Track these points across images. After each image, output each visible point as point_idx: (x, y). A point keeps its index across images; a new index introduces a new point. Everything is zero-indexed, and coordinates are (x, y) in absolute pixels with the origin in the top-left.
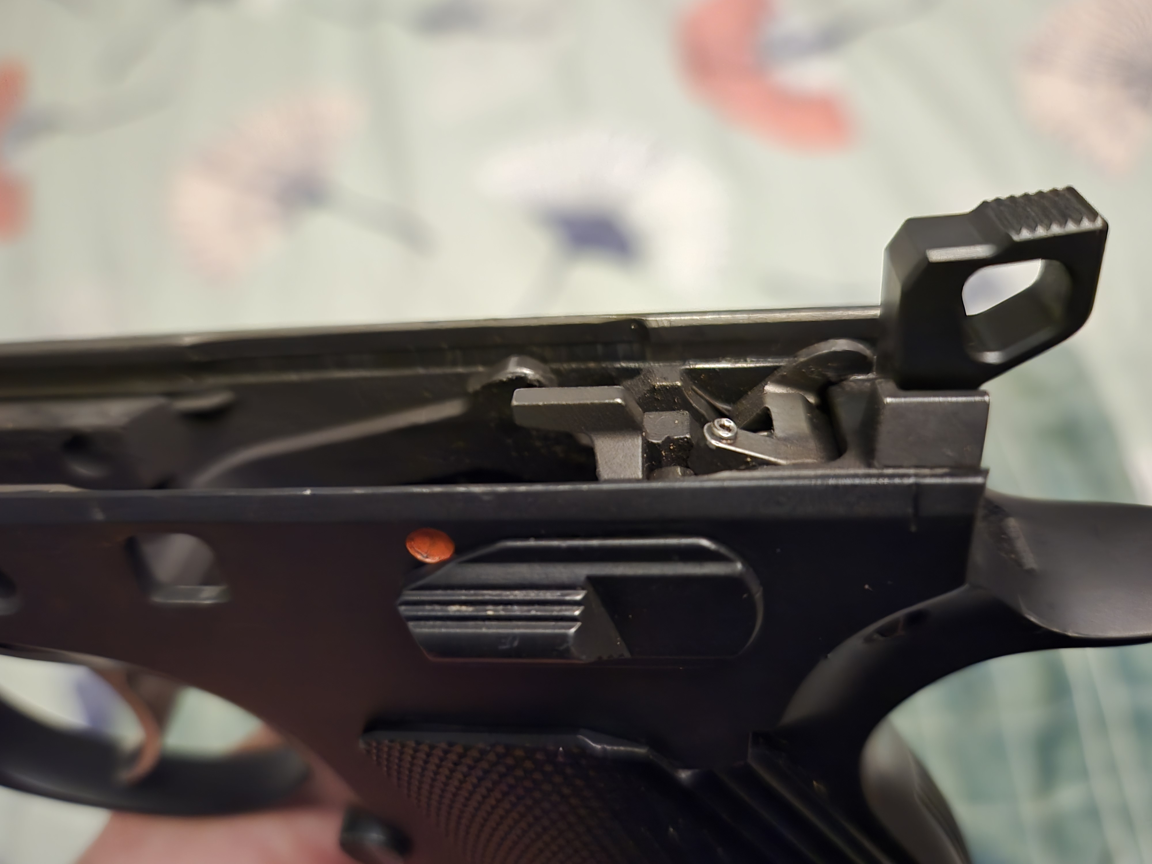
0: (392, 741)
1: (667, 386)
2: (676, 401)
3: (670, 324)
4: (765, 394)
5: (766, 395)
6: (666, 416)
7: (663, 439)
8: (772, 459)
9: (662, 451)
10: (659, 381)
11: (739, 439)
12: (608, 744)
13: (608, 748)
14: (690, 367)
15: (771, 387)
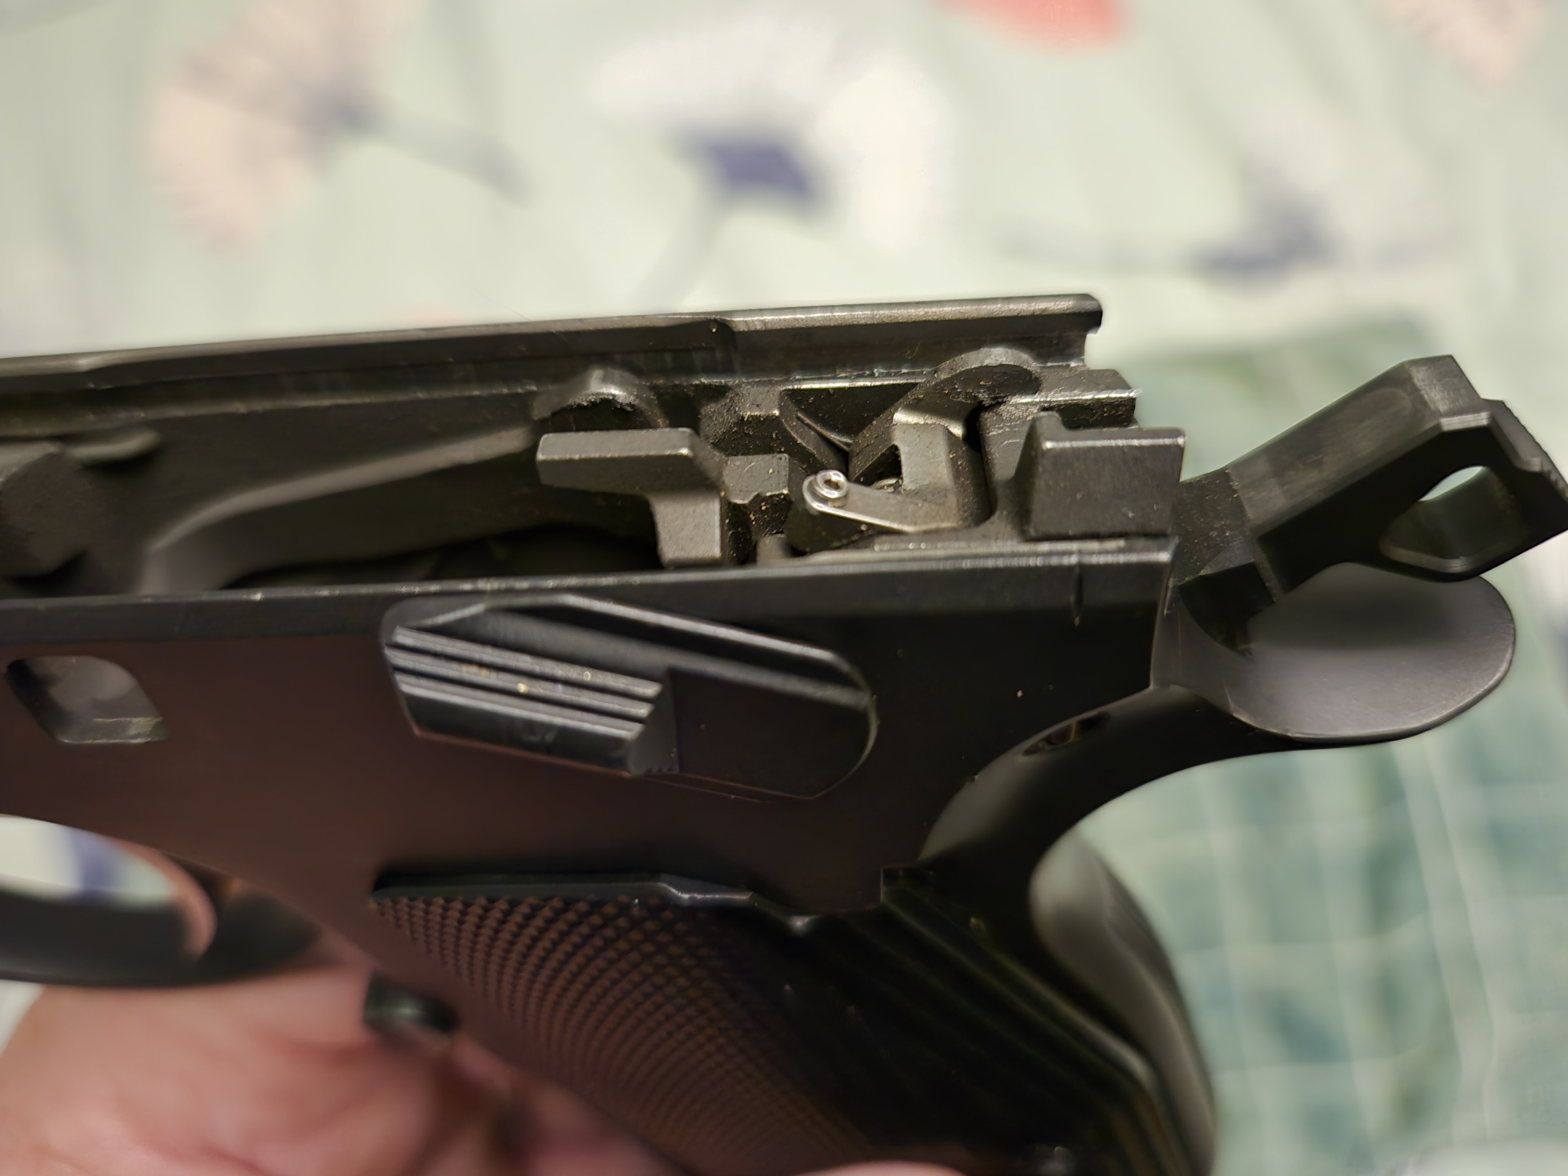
0: (412, 899)
1: (760, 416)
2: (774, 436)
3: (765, 326)
4: (894, 425)
5: (895, 427)
6: (757, 461)
7: (751, 497)
8: (895, 526)
9: (750, 514)
10: (750, 409)
11: (851, 498)
12: (699, 892)
13: (699, 896)
14: (794, 387)
15: (904, 415)
